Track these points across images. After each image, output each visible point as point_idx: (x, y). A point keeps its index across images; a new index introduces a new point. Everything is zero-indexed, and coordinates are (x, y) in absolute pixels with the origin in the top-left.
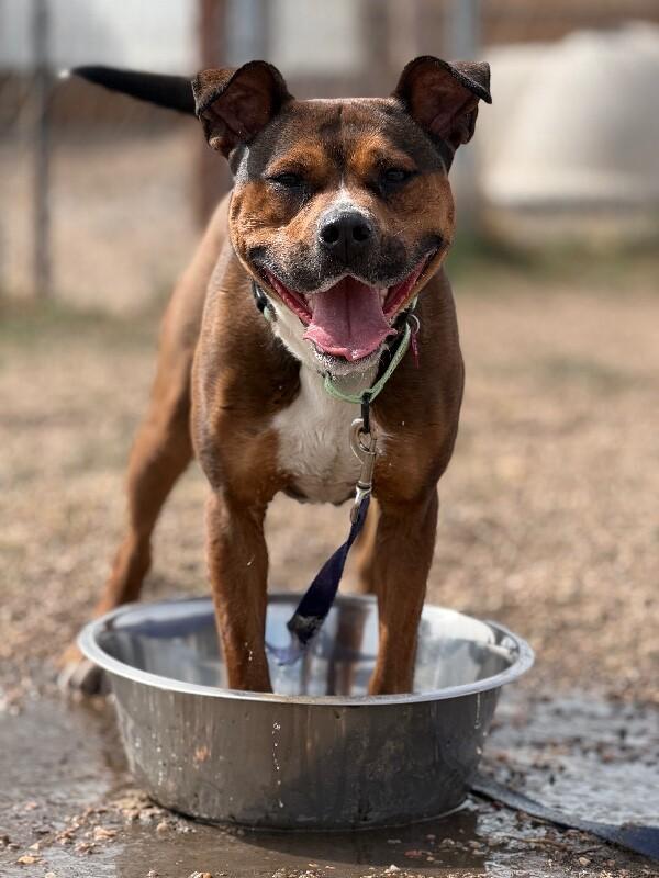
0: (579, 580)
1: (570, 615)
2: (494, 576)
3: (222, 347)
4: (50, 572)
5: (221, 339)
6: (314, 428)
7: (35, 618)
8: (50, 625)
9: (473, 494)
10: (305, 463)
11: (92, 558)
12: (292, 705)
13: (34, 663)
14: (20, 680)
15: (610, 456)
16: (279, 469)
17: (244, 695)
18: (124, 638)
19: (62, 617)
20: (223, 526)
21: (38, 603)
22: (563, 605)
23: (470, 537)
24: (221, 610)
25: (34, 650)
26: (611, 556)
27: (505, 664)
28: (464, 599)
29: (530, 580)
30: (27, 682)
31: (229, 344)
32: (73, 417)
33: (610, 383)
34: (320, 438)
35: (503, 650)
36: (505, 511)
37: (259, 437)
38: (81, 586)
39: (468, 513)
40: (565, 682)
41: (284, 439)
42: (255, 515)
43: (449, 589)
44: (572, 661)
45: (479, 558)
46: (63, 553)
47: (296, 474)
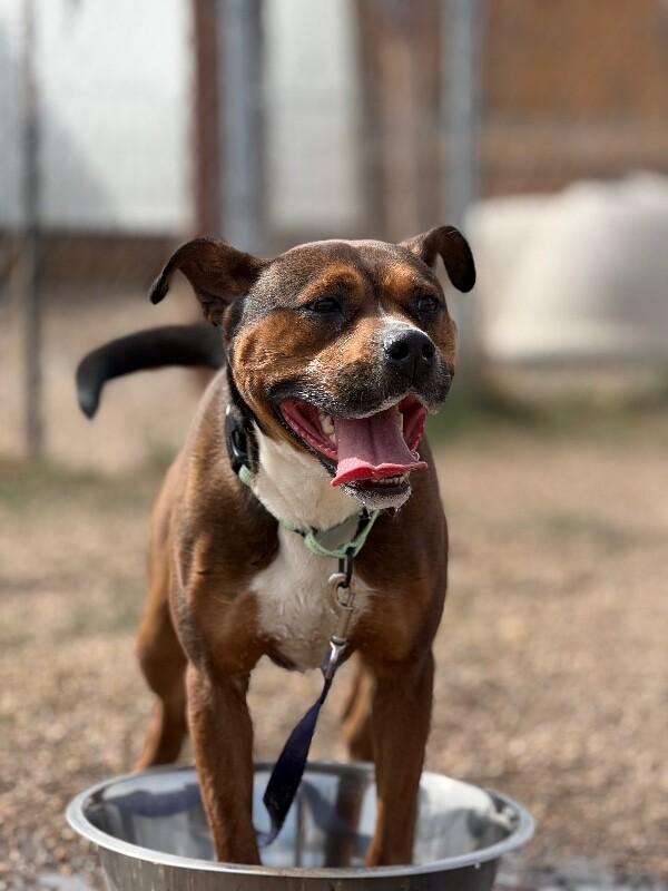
0: (583, 742)
1: (573, 780)
2: (495, 741)
3: (194, 511)
4: (40, 741)
5: (194, 502)
6: (294, 591)
7: (24, 788)
8: (40, 796)
9: (474, 656)
10: (287, 626)
11: (84, 726)
12: (285, 878)
13: (23, 836)
14: (8, 853)
15: (614, 616)
16: (260, 632)
17: (235, 868)
18: (113, 810)
19: (52, 788)
20: (205, 697)
21: (28, 774)
22: (566, 770)
23: (470, 700)
24: (207, 785)
25: (23, 822)
26: (614, 719)
27: (504, 833)
28: (464, 766)
29: (532, 745)
30: (15, 855)
31: (202, 508)
32: (65, 580)
33: (614, 540)
34: (302, 601)
35: (503, 819)
36: (507, 672)
37: (237, 601)
38: (72, 755)
39: (470, 676)
40: (568, 850)
41: (264, 602)
42: (238, 684)
43: (449, 756)
44: (575, 829)
45: (479, 722)
46: (53, 722)
47: (278, 638)
